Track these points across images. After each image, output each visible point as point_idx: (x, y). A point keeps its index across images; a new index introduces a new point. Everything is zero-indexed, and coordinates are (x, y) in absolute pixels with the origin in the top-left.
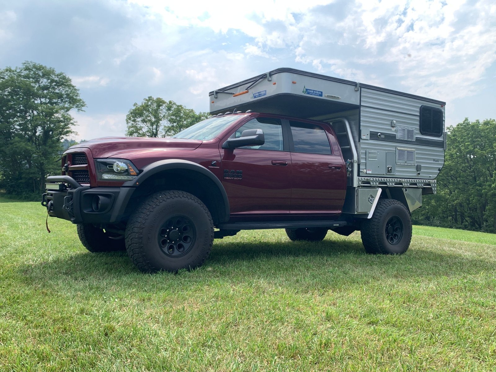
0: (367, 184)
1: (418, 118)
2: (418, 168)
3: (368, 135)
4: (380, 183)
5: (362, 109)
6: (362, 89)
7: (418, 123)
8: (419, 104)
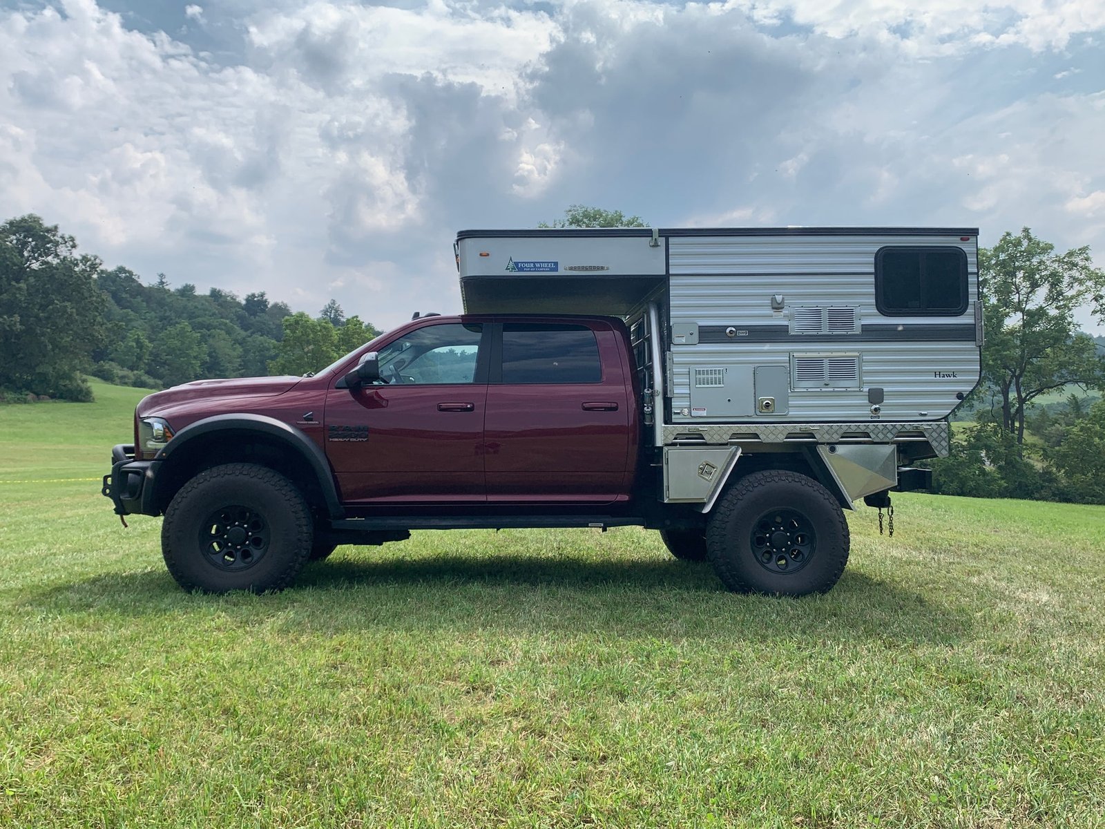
0: (695, 440)
1: (872, 279)
2: (876, 396)
3: (691, 334)
4: (734, 435)
5: (673, 281)
6: (671, 240)
7: (873, 290)
8: (874, 245)
